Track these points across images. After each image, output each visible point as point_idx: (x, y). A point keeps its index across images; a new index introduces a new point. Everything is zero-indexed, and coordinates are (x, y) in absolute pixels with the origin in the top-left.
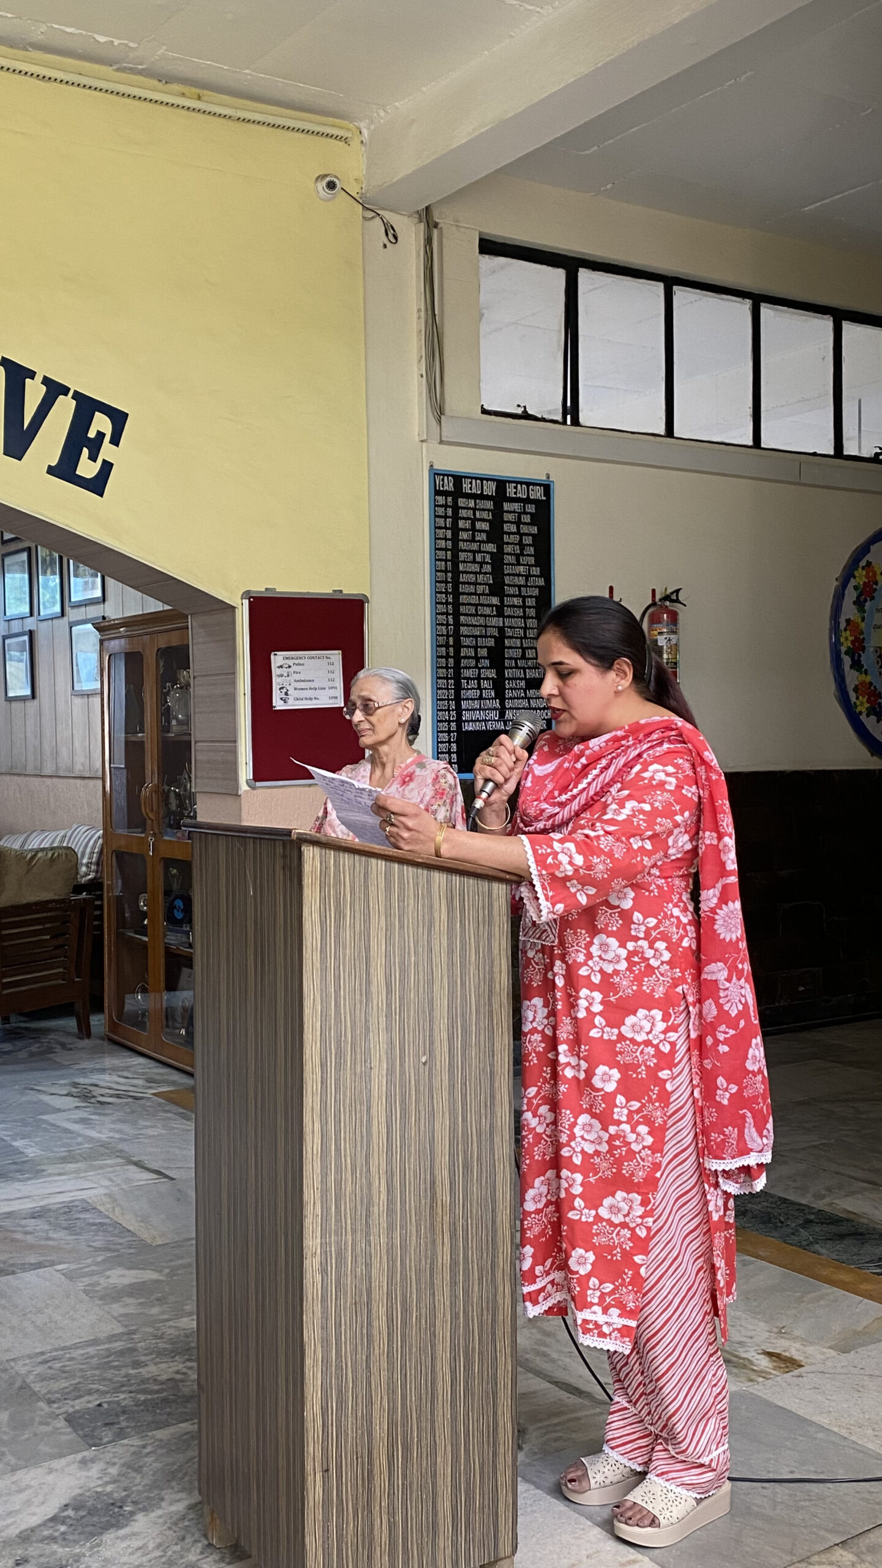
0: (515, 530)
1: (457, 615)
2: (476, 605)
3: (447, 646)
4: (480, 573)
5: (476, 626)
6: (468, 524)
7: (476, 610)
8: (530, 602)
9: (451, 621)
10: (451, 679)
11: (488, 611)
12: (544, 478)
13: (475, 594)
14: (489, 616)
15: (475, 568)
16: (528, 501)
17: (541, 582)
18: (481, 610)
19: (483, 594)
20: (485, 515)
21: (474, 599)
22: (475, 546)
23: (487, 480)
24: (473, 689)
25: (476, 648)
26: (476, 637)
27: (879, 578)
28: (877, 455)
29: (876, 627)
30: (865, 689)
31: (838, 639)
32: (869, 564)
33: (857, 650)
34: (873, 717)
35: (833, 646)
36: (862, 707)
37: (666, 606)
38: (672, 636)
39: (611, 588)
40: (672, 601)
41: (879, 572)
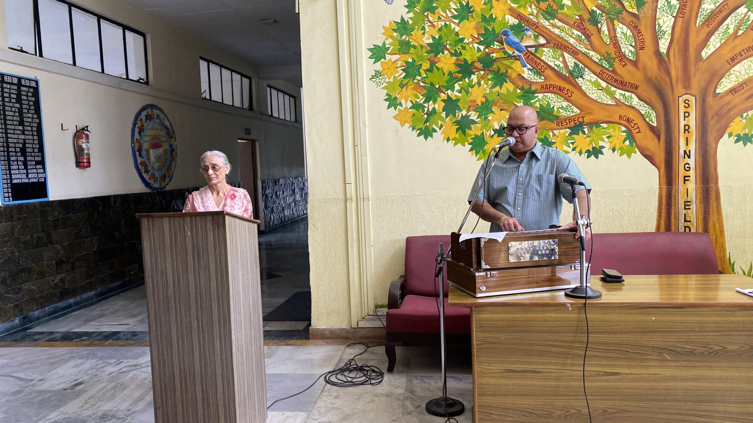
0: (26, 99)
1: (6, 133)
2: (14, 130)
3: (4, 147)
4: (14, 116)
5: (14, 138)
6: (7, 95)
7: (14, 132)
8: (34, 129)
9: (4, 136)
10: (6, 161)
11: (18, 132)
12: (34, 78)
13: (13, 125)
14: (19, 134)
15: (12, 114)
16: (30, 87)
17: (38, 121)
18: (16, 132)
19: (16, 125)
20: (14, 91)
21: (13, 127)
22: (11, 105)
23: (14, 77)
24: (15, 165)
25: (15, 148)
26: (15, 143)
27: (145, 125)
28: (139, 80)
29: (145, 142)
30: (143, 164)
31: (134, 145)
32: (141, 119)
33: (140, 150)
34: (146, 174)
35: (133, 148)
36: (143, 170)
37: (84, 132)
38: (88, 144)
39: (62, 124)
40: (86, 130)
41: (144, 122)
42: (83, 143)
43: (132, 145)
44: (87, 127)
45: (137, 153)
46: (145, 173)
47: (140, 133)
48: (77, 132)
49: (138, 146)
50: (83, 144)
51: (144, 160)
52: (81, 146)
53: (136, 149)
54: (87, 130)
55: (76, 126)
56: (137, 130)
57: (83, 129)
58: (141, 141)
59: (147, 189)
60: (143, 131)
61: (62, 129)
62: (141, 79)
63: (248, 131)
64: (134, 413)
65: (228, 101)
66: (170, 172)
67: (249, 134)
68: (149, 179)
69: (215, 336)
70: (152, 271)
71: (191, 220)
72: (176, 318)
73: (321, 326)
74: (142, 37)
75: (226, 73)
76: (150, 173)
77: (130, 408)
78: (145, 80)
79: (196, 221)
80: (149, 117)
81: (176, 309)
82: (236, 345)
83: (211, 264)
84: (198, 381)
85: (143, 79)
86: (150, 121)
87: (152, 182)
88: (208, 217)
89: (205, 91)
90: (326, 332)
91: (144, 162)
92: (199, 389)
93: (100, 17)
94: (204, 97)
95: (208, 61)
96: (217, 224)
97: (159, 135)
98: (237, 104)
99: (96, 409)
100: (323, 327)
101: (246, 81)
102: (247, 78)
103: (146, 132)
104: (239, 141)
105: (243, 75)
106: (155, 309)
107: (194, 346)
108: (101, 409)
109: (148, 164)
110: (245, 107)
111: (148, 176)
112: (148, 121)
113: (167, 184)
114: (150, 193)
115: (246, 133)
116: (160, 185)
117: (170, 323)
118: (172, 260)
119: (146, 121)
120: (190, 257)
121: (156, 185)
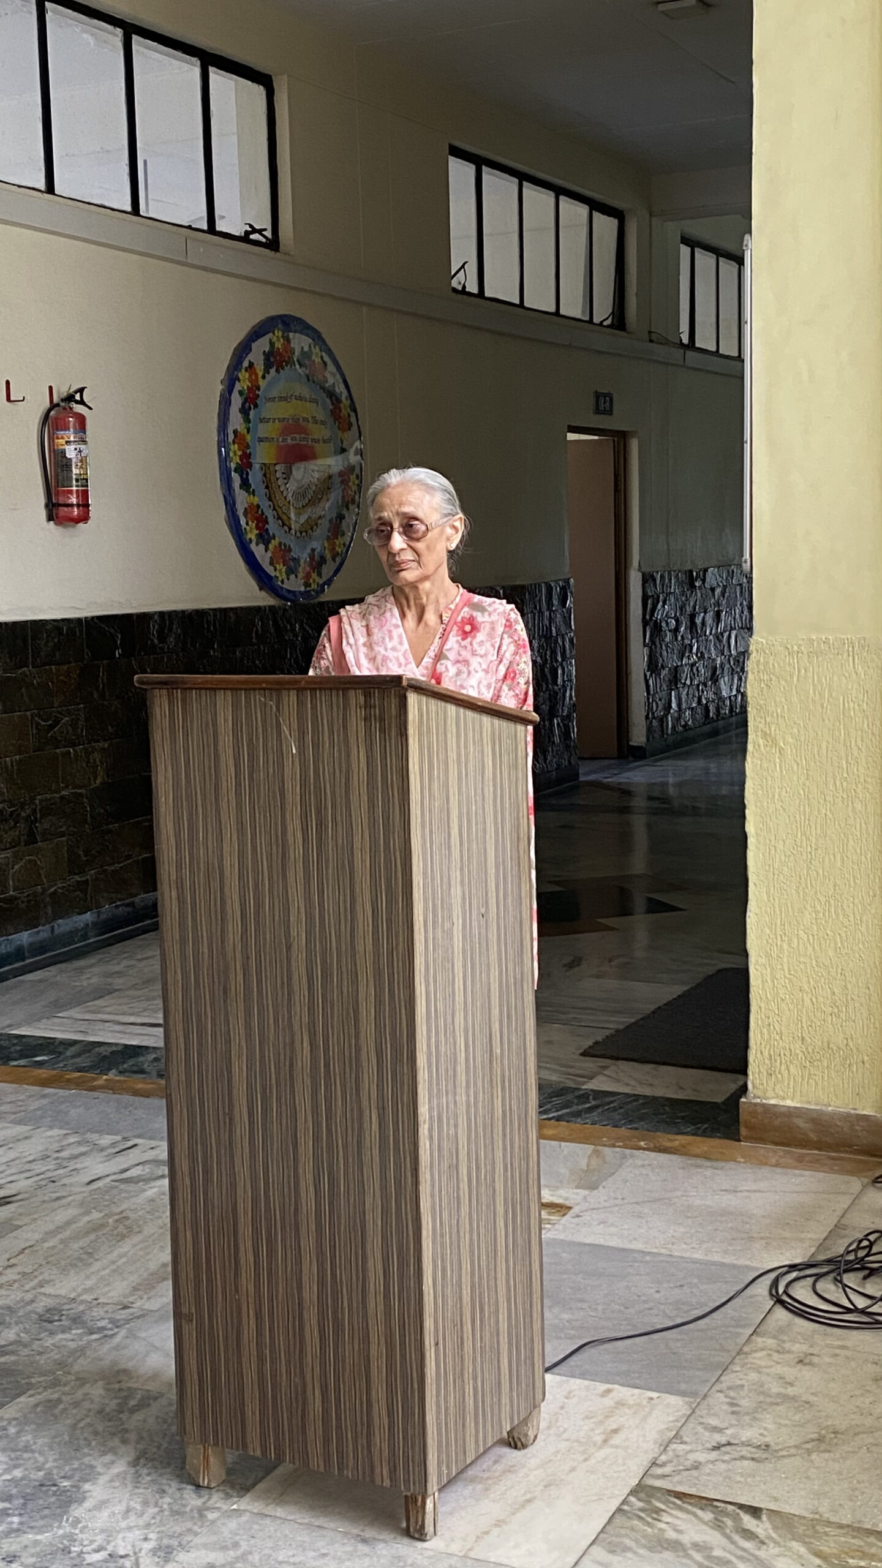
27: (261, 382)
28: (247, 233)
29: (261, 440)
30: (253, 511)
31: (227, 453)
32: (251, 364)
33: (244, 468)
34: (262, 547)
35: (223, 461)
36: (252, 535)
37: (71, 408)
38: (83, 447)
39: (8, 383)
40: (77, 402)
41: (260, 374)
42: (68, 443)
43: (220, 452)
44: (81, 391)
45: (236, 477)
46: (257, 544)
47: (245, 412)
48: (53, 406)
49: (239, 453)
50: (67, 447)
51: (256, 500)
52: (63, 452)
53: (233, 466)
54: (82, 402)
55: (51, 388)
56: (237, 401)
57: (70, 398)
58: (248, 438)
59: (263, 594)
60: (256, 406)
61: (8, 399)
62: (254, 231)
63: (603, 403)
64: (138, 1317)
65: (540, 299)
66: (339, 541)
67: (609, 412)
68: (271, 564)
69: (365, 1103)
70: (179, 867)
71: (300, 703)
72: (248, 1026)
73: (783, 1099)
74: (262, 88)
75: (538, 200)
76: (274, 543)
77: (131, 1299)
78: (268, 234)
79: (314, 708)
80: (275, 360)
81: (247, 998)
82: (431, 1138)
83: (358, 854)
84: (308, 1243)
85: (260, 232)
86: (277, 371)
87: (277, 572)
88: (352, 693)
89: (463, 267)
90: (800, 1122)
91: (258, 506)
92: (310, 1269)
93: (130, 30)
94: (460, 288)
95: (479, 162)
96: (382, 720)
97: (304, 419)
98: (572, 307)
99: (34, 1288)
100: (789, 1103)
101: (606, 225)
102: (609, 215)
103: (268, 410)
104: (571, 436)
105: (595, 206)
106: (185, 989)
107: (300, 1126)
108: (48, 1290)
109: (269, 514)
110: (596, 320)
111: (269, 554)
112: (273, 371)
113: (329, 582)
114: (271, 607)
115: (597, 411)
116: (307, 585)
117: (228, 1042)
118: (241, 830)
119: (267, 370)
120: (294, 825)
121: (295, 584)
